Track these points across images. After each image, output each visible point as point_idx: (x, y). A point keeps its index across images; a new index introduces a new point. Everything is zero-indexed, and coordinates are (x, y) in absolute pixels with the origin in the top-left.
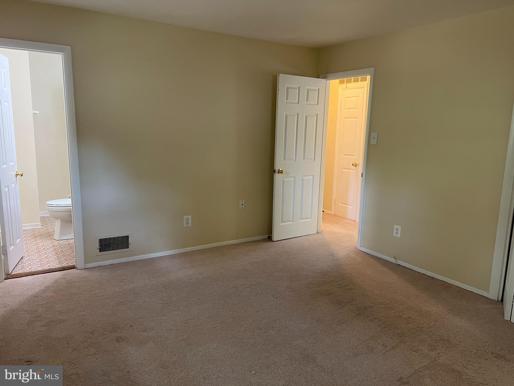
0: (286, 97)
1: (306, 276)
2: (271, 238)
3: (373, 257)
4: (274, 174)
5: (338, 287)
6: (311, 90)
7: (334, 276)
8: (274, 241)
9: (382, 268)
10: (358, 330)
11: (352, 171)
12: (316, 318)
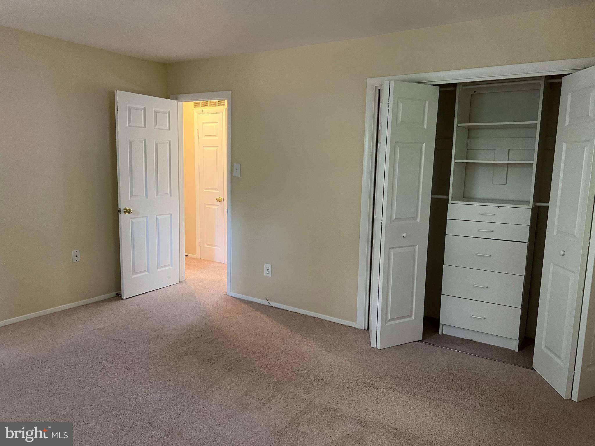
0: (128, 119)
1: (168, 336)
2: (120, 295)
3: (245, 302)
4: (119, 214)
5: (206, 343)
6: (160, 112)
7: (202, 330)
8: (125, 299)
9: (255, 312)
10: (231, 388)
11: (217, 207)
12: (181, 384)
